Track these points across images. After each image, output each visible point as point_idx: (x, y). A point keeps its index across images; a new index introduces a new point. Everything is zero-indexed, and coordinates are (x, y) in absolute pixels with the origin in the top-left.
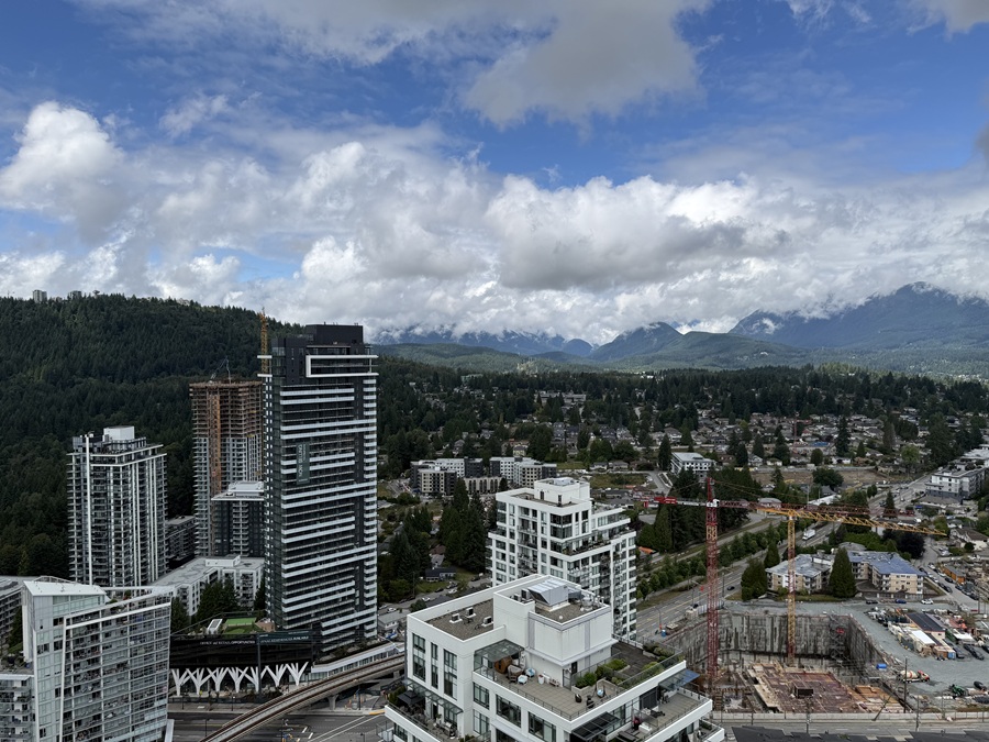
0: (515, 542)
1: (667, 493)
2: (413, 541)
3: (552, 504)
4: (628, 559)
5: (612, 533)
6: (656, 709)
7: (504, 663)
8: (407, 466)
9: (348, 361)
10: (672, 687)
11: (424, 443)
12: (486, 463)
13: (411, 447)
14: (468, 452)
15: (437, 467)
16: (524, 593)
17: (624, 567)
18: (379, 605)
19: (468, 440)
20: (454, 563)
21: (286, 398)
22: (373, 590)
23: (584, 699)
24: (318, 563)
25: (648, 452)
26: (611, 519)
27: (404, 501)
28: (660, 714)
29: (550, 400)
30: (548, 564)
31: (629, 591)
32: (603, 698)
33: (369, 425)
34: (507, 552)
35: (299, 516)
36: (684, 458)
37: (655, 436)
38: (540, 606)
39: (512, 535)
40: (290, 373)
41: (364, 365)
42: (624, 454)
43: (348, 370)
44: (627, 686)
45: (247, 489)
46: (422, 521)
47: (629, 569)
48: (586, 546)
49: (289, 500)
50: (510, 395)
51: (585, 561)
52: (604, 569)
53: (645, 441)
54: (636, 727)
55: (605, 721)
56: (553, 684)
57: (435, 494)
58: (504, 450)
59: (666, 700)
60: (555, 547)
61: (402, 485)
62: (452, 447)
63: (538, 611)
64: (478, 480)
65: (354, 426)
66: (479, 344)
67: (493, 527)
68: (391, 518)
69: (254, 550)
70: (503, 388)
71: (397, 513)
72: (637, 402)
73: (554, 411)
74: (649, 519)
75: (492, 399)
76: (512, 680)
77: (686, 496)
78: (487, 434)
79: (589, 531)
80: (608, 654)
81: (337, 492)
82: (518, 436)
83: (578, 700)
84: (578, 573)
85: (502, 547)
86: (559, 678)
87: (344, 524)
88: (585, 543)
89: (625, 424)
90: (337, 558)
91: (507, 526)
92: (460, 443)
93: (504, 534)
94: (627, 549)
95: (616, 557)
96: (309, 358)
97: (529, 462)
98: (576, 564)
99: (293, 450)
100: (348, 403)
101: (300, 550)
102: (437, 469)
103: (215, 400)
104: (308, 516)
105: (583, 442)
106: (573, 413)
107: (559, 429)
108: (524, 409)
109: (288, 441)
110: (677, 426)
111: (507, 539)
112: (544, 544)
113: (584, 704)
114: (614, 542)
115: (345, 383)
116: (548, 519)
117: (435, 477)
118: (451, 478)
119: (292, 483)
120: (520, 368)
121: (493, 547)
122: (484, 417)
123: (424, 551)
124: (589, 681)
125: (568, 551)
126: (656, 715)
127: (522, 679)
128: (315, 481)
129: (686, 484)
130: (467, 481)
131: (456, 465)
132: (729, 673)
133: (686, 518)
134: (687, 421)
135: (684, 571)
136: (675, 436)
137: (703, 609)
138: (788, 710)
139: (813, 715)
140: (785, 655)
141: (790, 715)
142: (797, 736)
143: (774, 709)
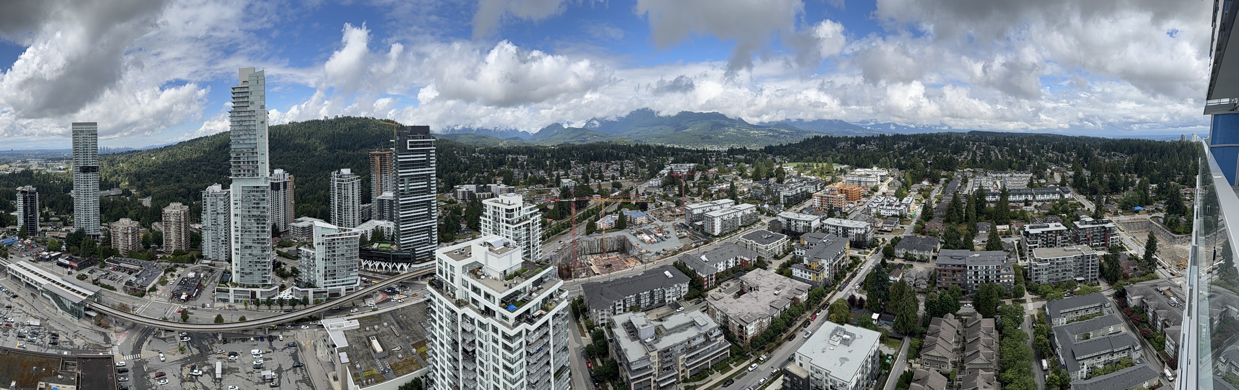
0: (491, 220)
1: (558, 196)
2: (453, 219)
3: (505, 204)
4: (538, 225)
5: (532, 215)
6: (540, 287)
7: (476, 271)
8: (452, 188)
9: (424, 142)
10: (547, 277)
11: (459, 178)
12: (485, 187)
13: (454, 180)
14: (478, 182)
15: (465, 188)
16: (485, 243)
17: (536, 228)
18: (439, 243)
19: (477, 177)
20: (471, 228)
21: (400, 158)
22: (436, 237)
23: (508, 285)
24: (413, 226)
25: (551, 179)
26: (531, 210)
27: (451, 202)
28: (542, 288)
29: (512, 158)
30: (505, 229)
31: (538, 238)
32: (516, 284)
33: (432, 170)
34: (488, 224)
35: (406, 207)
36: (565, 181)
37: (555, 173)
38: (491, 248)
39: (490, 217)
40: (402, 149)
41: (430, 144)
42: (543, 181)
43: (424, 146)
44: (527, 279)
45: (388, 195)
46: (458, 211)
47: (538, 229)
48: (520, 221)
49: (402, 201)
50: (496, 157)
51: (520, 227)
52: (528, 230)
53: (551, 175)
54: (530, 294)
55: (517, 293)
56: (496, 279)
57: (464, 199)
58: (493, 181)
59: (544, 282)
60: (507, 222)
61: (450, 196)
62: (471, 180)
63: (490, 250)
64: (482, 194)
65: (425, 171)
66: (482, 134)
67: (482, 215)
68: (445, 209)
69: (391, 219)
70: (493, 154)
71: (448, 207)
72: (548, 158)
73: (514, 163)
74: (551, 207)
75: (488, 158)
76: (479, 277)
77: (565, 198)
78: (486, 174)
79: (522, 215)
80: (520, 266)
81: (420, 198)
82: (499, 175)
83: (506, 286)
84: (516, 232)
85: (485, 222)
86: (498, 277)
87: (423, 211)
88: (520, 220)
89: (543, 168)
90: (421, 224)
91: (487, 214)
92: (474, 178)
93: (486, 217)
94: (538, 221)
95: (533, 225)
96: (408, 141)
97: (503, 186)
98: (516, 229)
99: (403, 180)
100: (424, 161)
101: (407, 220)
102: (465, 189)
103: (378, 158)
104: (409, 207)
105: (526, 176)
106: (522, 164)
107: (516, 172)
108: (501, 163)
109: (401, 176)
110: (563, 168)
111: (487, 219)
112: (503, 221)
113: (508, 287)
114: (532, 219)
115: (422, 152)
116: (504, 211)
117: (464, 193)
118: (470, 193)
119: (403, 194)
120: (501, 144)
121: (482, 222)
122: (485, 166)
123: (458, 223)
124: (511, 277)
125: (513, 223)
126: (539, 289)
127: (483, 277)
128: (411, 193)
129: (565, 192)
130: (477, 194)
131: (473, 188)
132: (581, 263)
133: (565, 206)
134: (566, 166)
135: (564, 226)
136: (562, 173)
137: (571, 240)
138: (603, 273)
139: (612, 274)
140: (602, 253)
141: (603, 275)
142: (605, 282)
143: (598, 274)
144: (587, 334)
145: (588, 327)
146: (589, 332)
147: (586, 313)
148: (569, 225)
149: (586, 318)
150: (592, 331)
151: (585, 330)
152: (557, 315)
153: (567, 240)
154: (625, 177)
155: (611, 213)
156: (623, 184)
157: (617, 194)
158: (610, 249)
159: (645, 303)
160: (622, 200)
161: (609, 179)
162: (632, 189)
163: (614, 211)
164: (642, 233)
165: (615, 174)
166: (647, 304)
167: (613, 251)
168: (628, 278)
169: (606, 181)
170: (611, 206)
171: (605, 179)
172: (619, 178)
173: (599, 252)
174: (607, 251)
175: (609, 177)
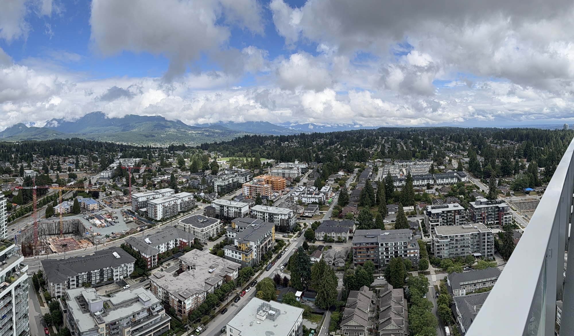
1: (22, 184)
10: (10, 253)
25: (16, 170)
28: (6, 263)
36: (28, 172)
37: (19, 165)
42: (8, 171)
47: (4, 212)
53: (15, 167)
59: (8, 258)
72: (13, 153)
74: (16, 194)
77: (28, 186)
89: (8, 161)
110: (26, 161)
129: (28, 181)
132: (41, 242)
133: (28, 193)
134: (29, 159)
135: (27, 210)
136: (25, 164)
137: (33, 222)
138: (59, 252)
139: (67, 252)
140: (60, 234)
141: (60, 253)
142: (61, 260)
143: (55, 252)
144: (46, 305)
145: (46, 298)
146: (47, 303)
147: (45, 286)
148: (31, 209)
149: (44, 290)
150: (49, 302)
151: (44, 301)
152: (18, 286)
153: (29, 222)
154: (80, 169)
155: (67, 200)
156: (78, 175)
157: (72, 183)
158: (66, 231)
159: (96, 280)
160: (77, 189)
161: (66, 170)
162: (85, 179)
163: (70, 198)
164: (94, 218)
165: (71, 166)
166: (97, 281)
167: (69, 233)
168: (81, 257)
169: (63, 172)
170: (67, 194)
171: (62, 170)
172: (75, 170)
173: (56, 233)
174: (64, 232)
175: (66, 169)
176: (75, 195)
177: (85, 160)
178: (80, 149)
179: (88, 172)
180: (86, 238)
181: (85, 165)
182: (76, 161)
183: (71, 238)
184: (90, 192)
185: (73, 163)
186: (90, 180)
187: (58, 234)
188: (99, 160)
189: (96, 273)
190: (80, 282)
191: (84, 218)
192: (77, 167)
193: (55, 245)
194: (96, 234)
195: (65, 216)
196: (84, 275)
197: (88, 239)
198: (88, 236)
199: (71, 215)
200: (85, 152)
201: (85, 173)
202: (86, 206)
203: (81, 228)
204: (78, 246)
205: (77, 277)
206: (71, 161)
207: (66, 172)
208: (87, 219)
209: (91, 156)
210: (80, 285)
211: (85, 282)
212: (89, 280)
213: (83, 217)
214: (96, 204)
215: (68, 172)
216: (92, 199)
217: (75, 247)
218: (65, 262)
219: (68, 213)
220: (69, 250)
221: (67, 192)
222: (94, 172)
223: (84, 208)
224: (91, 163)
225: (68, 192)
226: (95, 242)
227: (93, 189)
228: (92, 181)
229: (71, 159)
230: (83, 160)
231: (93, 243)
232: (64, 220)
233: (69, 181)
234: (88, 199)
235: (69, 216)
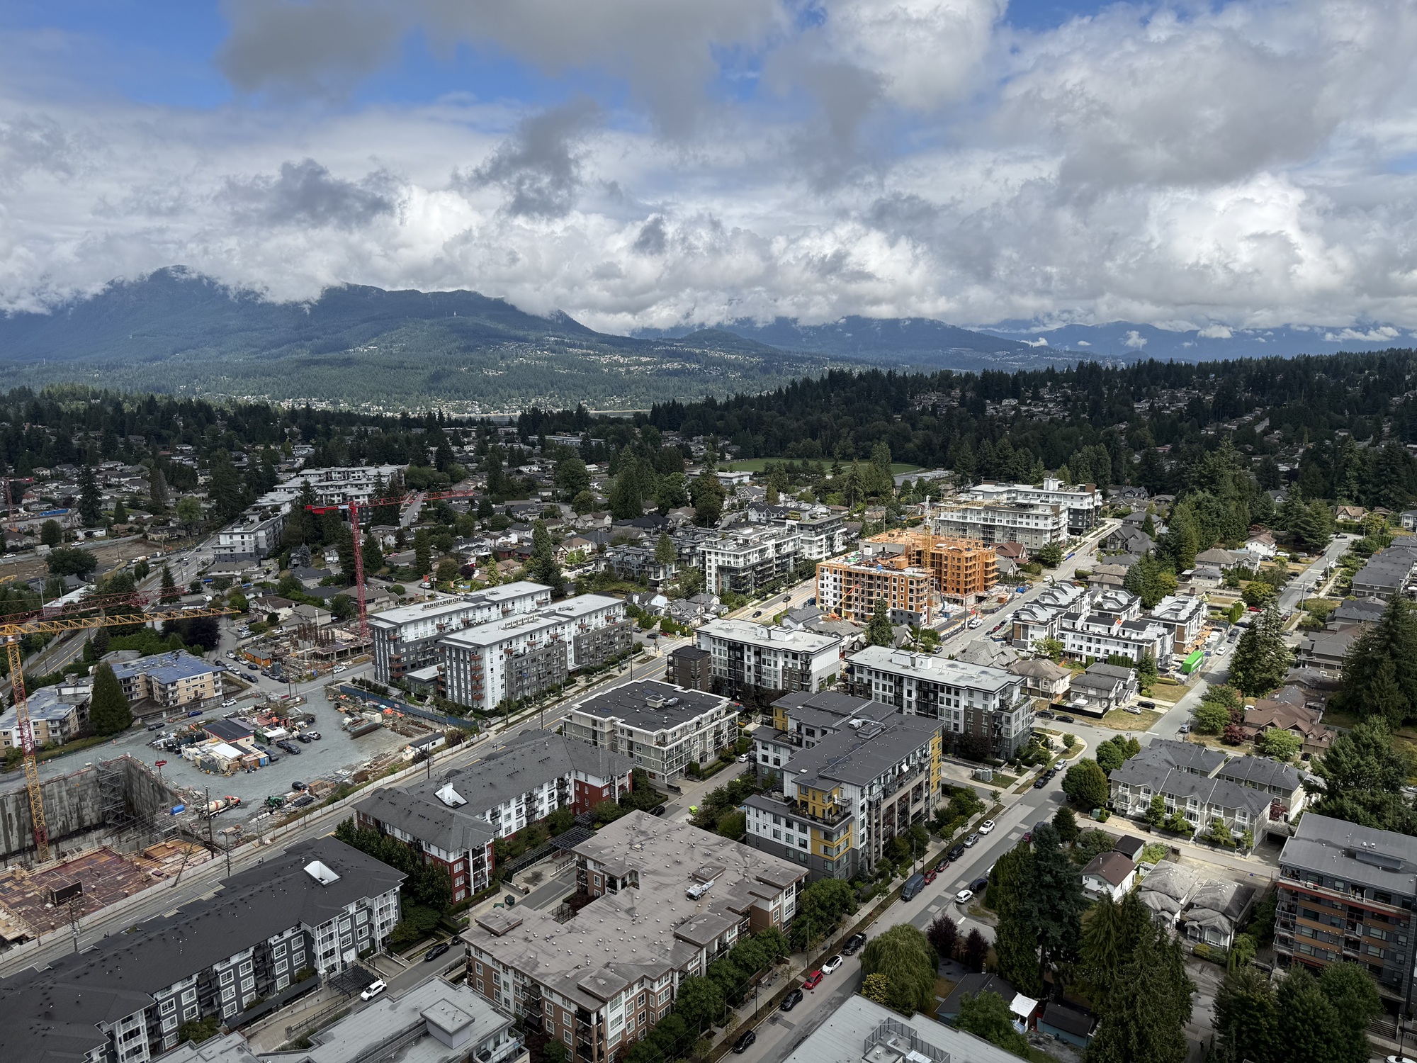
138: (43, 930)
139: (85, 921)
140: (33, 849)
141: (47, 937)
142: (57, 966)
143: (20, 940)
154: (109, 526)
155: (57, 679)
156: (101, 556)
157: (74, 597)
158: (65, 826)
159: (239, 995)
160: (98, 623)
161: (29, 540)
162: (143, 570)
163: (69, 670)
164: (202, 737)
165: (58, 519)
166: (246, 1000)
167: (84, 830)
168: (158, 923)
169: (14, 550)
170: (53, 651)
171: (10, 543)
172: (81, 534)
173: (15, 847)
174: (54, 835)
175: (31, 533)
176: (95, 651)
177: (133, 483)
178: (97, 434)
179: (151, 536)
180: (174, 831)
181: (134, 504)
182: (83, 491)
183: (96, 848)
184: (170, 626)
185: (68, 502)
186: (167, 571)
187: (22, 851)
188: (201, 480)
189: (235, 967)
190: (166, 1026)
191: (155, 747)
192: (91, 516)
193: (13, 906)
194: (221, 803)
195: (54, 757)
196: (185, 993)
197: (185, 833)
198: (186, 819)
199: (84, 748)
200: (129, 447)
201: (136, 542)
202: (157, 692)
203: (143, 795)
204: (141, 876)
205: (152, 1014)
206: (55, 495)
207: (30, 548)
208: (170, 749)
209: (160, 463)
210: (168, 1042)
211: (189, 1023)
212: (211, 1004)
213: (151, 744)
214: (208, 676)
215: (45, 549)
216: (184, 654)
217: (120, 884)
218: (81, 967)
219: (65, 742)
220: (92, 908)
221: (47, 641)
222: (183, 533)
223: (149, 701)
224: (164, 496)
225: (56, 639)
226: (221, 840)
227: (187, 608)
228: (175, 575)
229: (53, 486)
230: (119, 486)
231: (211, 847)
232: (48, 777)
233: (57, 590)
234: (165, 658)
235: (77, 750)
